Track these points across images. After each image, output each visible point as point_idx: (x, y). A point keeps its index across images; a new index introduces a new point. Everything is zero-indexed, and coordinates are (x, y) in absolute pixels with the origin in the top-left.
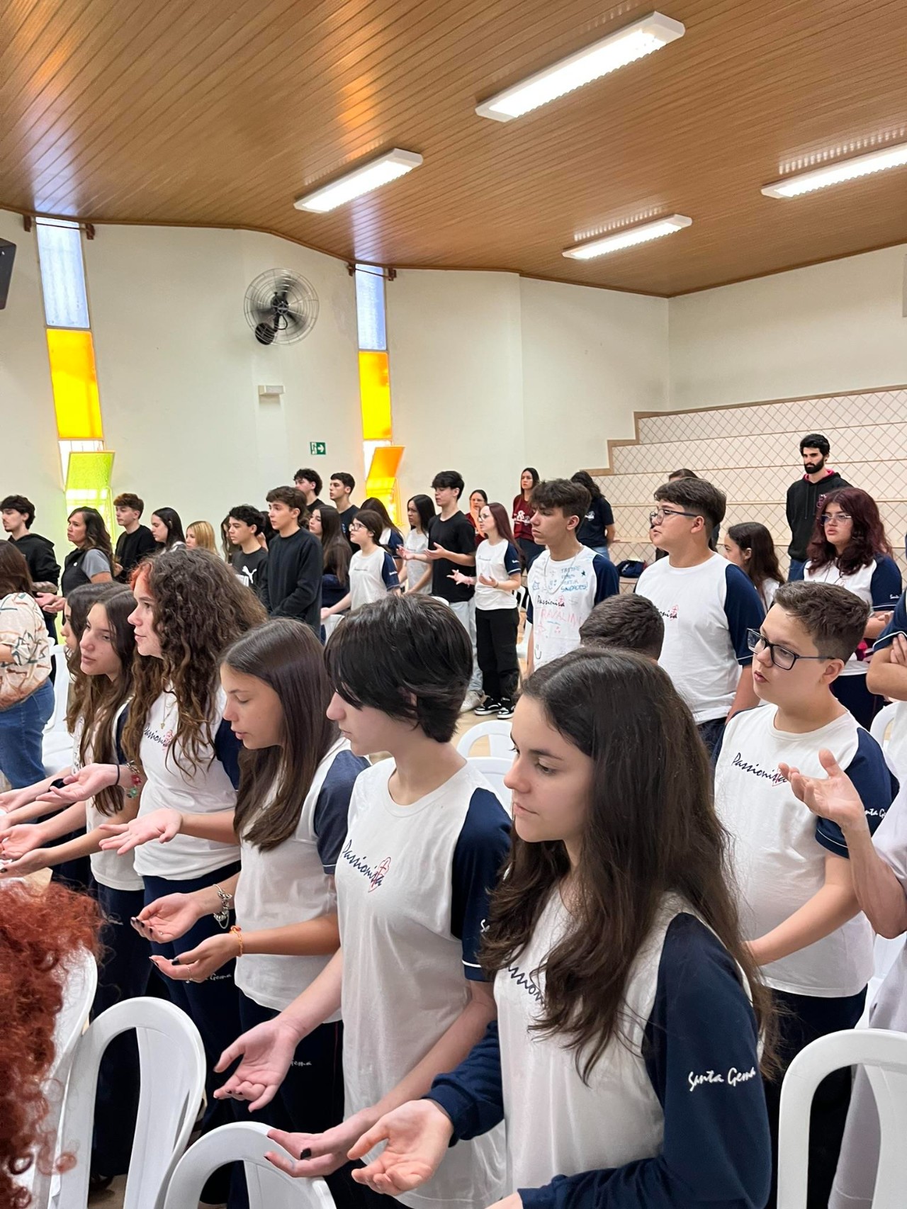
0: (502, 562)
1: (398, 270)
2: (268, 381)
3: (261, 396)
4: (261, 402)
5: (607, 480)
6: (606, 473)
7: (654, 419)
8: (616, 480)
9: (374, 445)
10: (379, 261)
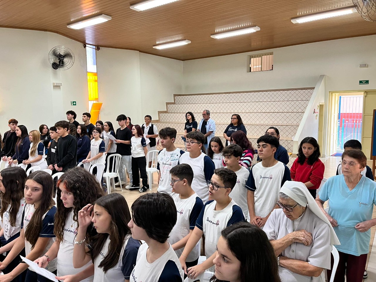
0: (140, 143)
1: (100, 47)
2: (57, 82)
3: (53, 86)
4: (54, 88)
5: (166, 114)
6: (166, 112)
7: (179, 97)
8: (169, 114)
9: (92, 102)
10: (94, 44)
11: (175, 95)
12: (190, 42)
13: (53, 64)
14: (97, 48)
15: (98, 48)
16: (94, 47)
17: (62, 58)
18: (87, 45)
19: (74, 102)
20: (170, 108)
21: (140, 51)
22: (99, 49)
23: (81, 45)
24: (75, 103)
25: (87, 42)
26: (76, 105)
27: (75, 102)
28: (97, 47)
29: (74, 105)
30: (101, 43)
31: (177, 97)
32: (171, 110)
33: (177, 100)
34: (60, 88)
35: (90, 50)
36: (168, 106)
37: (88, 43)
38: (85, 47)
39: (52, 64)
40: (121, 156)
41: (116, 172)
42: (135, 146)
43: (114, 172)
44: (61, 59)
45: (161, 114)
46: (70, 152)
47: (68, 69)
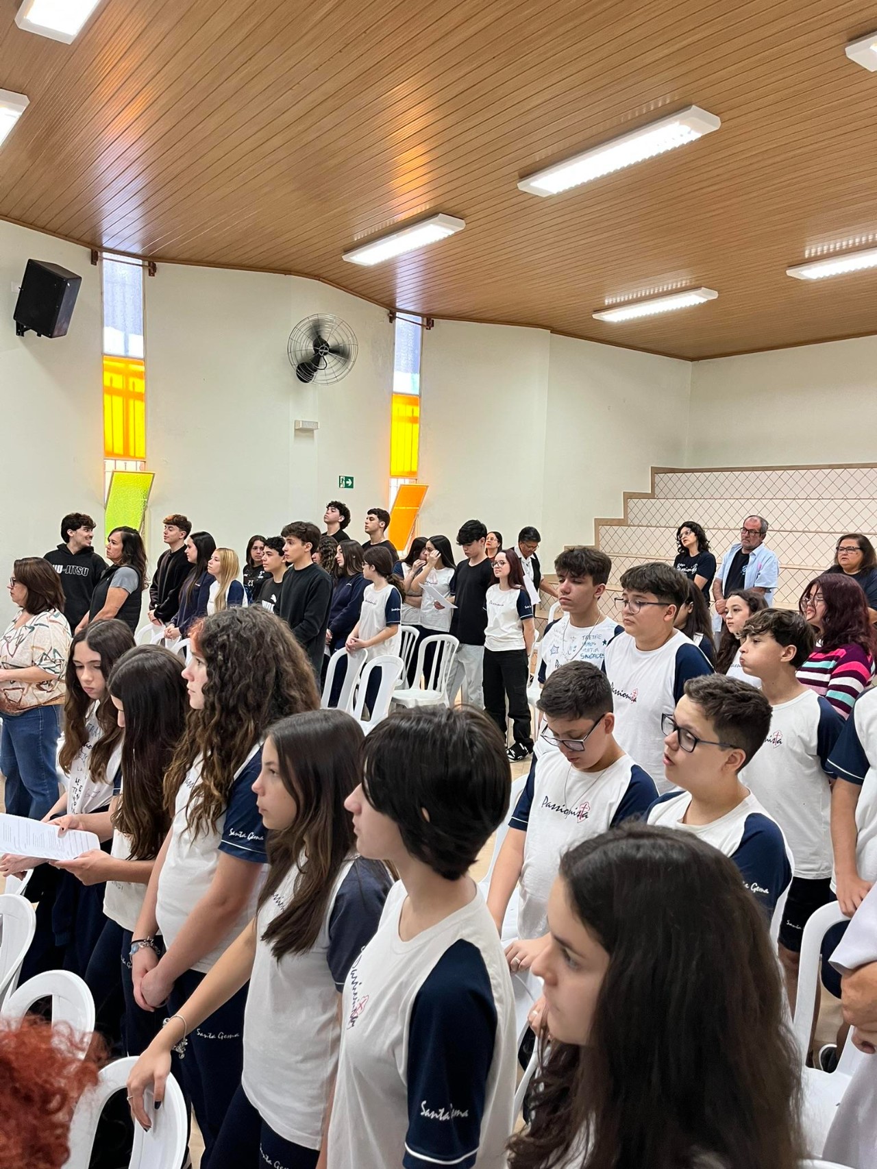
0: (515, 607)
1: (435, 320)
2: (305, 417)
3: (295, 430)
4: (295, 435)
5: (620, 530)
6: (620, 523)
7: (670, 475)
8: (630, 530)
9: (401, 481)
10: (418, 311)
11: (656, 471)
12: (714, 295)
13: (298, 367)
14: (425, 324)
15: (429, 320)
16: (419, 320)
17: (322, 348)
18: (398, 314)
19: (347, 478)
20: (636, 510)
21: (554, 331)
22: (433, 326)
23: (383, 312)
24: (349, 482)
25: (399, 305)
26: (352, 486)
27: (352, 479)
28: (425, 319)
29: (347, 486)
30: (438, 307)
31: (661, 475)
32: (640, 516)
33: (661, 485)
34: (313, 437)
35: (406, 329)
36: (631, 503)
37: (401, 307)
38: (392, 318)
39: (296, 369)
40: (456, 641)
41: (440, 691)
42: (496, 616)
43: (435, 688)
44: (321, 353)
45: (603, 529)
46: (311, 617)
47: (337, 381)
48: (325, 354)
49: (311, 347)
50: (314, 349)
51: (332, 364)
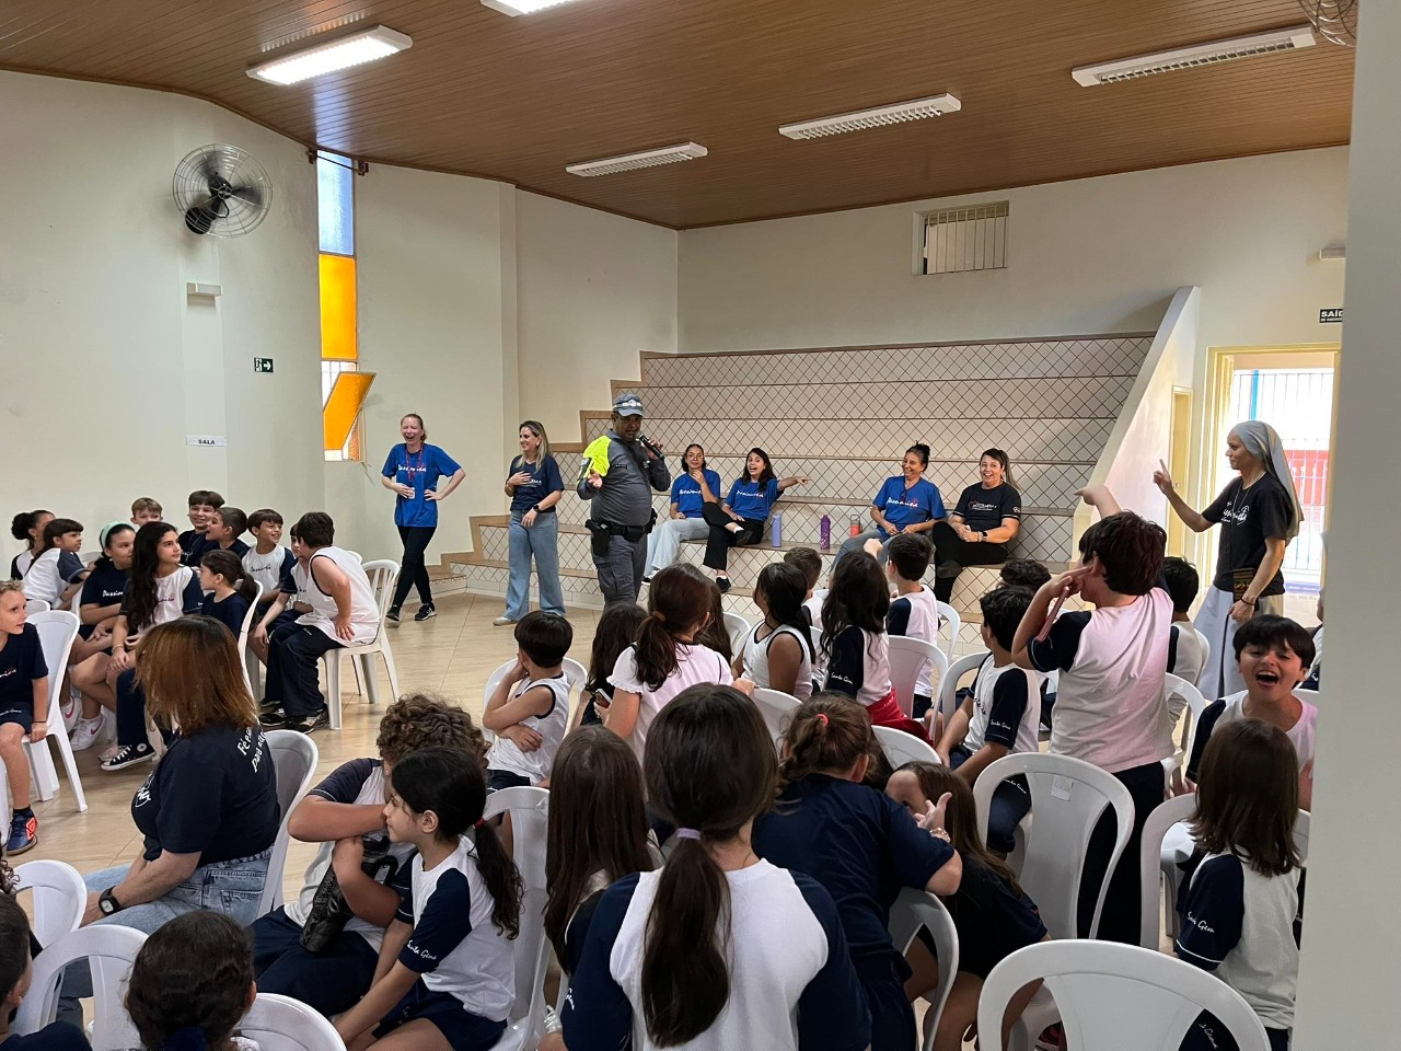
1: (370, 164)
2: (200, 279)
3: (188, 295)
4: (189, 303)
7: (662, 361)
9: (335, 367)
10: (348, 151)
11: (645, 356)
12: (704, 152)
13: (189, 213)
14: (357, 168)
15: (361, 164)
16: (348, 161)
17: (223, 189)
18: (320, 153)
19: (264, 361)
21: (520, 186)
22: (367, 171)
23: (300, 150)
24: (268, 366)
25: (320, 141)
26: (271, 370)
27: (271, 361)
28: (356, 162)
29: (264, 370)
30: (372, 147)
31: (652, 361)
33: (652, 372)
34: (214, 305)
35: (331, 174)
37: (324, 145)
38: (313, 158)
45: (590, 424)
47: (246, 232)
48: (227, 197)
49: (206, 189)
50: (212, 191)
51: (237, 211)
